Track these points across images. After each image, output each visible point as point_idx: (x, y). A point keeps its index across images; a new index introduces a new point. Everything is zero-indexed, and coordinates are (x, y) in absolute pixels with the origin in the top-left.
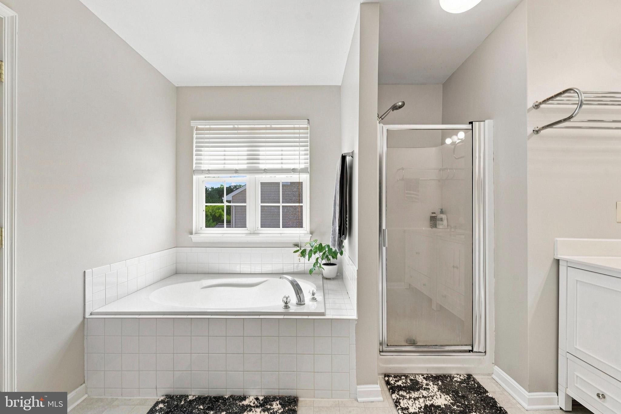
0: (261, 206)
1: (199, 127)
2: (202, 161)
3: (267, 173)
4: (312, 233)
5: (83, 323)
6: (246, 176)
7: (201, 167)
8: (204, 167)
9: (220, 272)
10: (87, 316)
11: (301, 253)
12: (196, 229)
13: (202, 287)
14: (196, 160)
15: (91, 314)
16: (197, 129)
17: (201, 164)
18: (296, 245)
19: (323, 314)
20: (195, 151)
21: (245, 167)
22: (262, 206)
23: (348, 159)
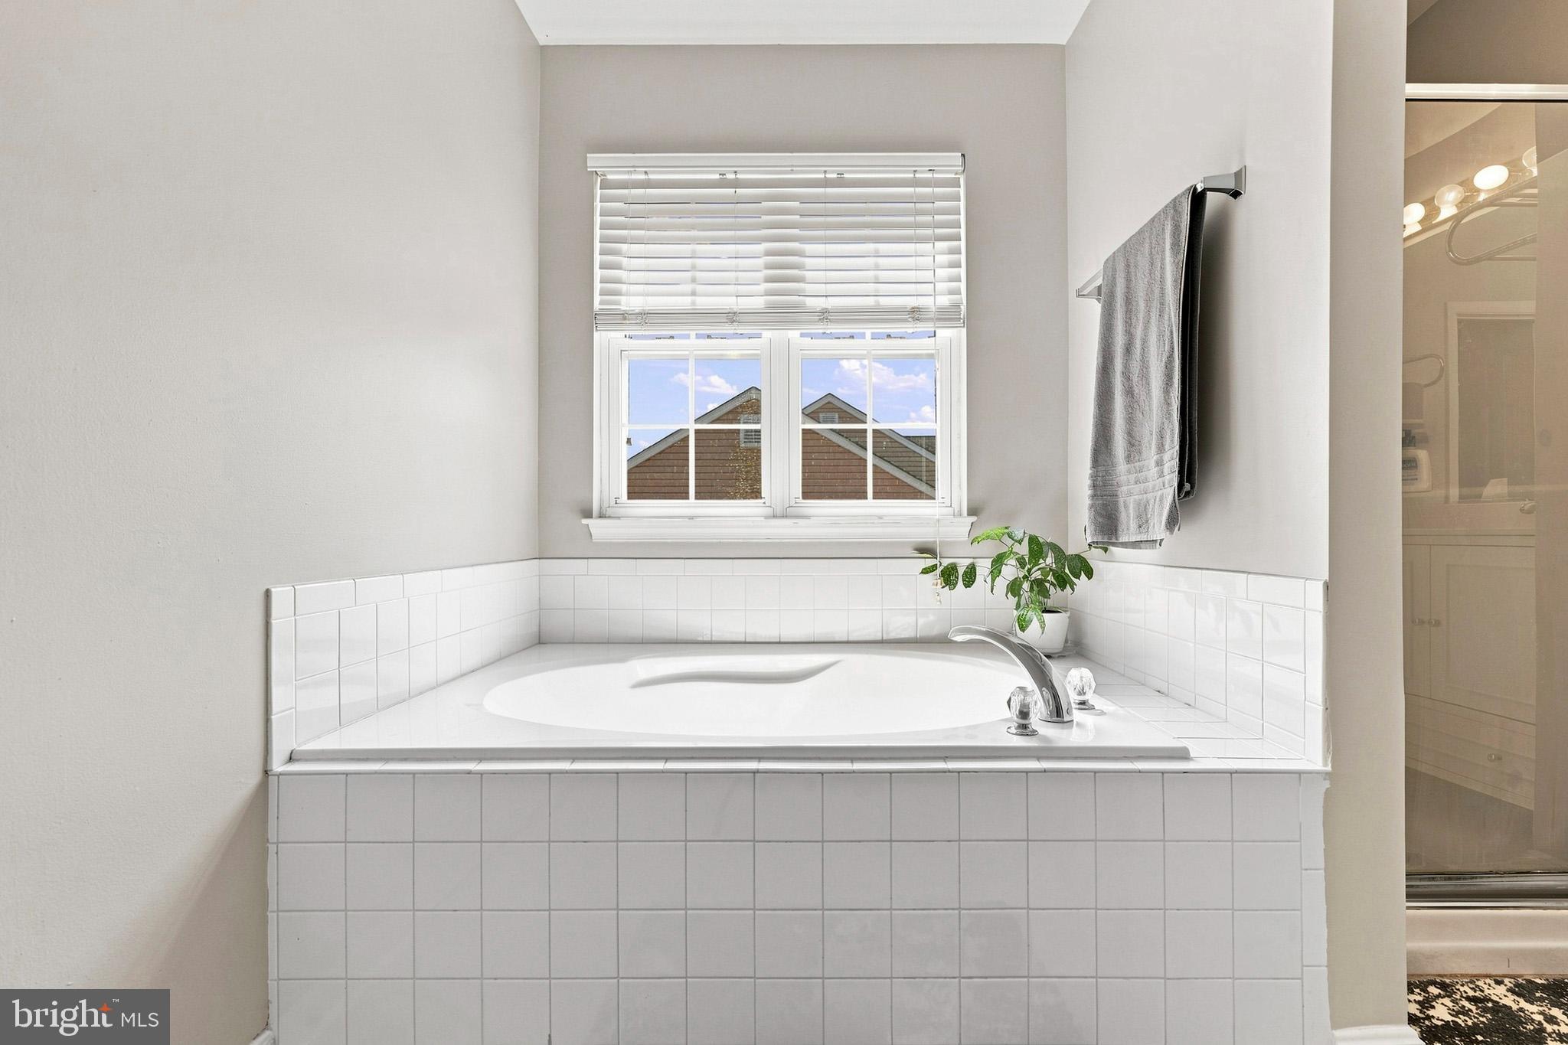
0: (803, 430)
1: (609, 177)
2: (624, 288)
3: (831, 321)
4: (973, 511)
5: (263, 787)
6: (759, 337)
7: (620, 304)
8: (631, 303)
9: (680, 637)
10: (278, 766)
11: (943, 574)
12: (601, 500)
13: (633, 682)
14: (601, 283)
15: (291, 759)
16: (605, 185)
17: (618, 293)
18: (926, 550)
19: (1183, 755)
20: (600, 254)
21: (758, 303)
22: (805, 432)
23: (1212, 200)
